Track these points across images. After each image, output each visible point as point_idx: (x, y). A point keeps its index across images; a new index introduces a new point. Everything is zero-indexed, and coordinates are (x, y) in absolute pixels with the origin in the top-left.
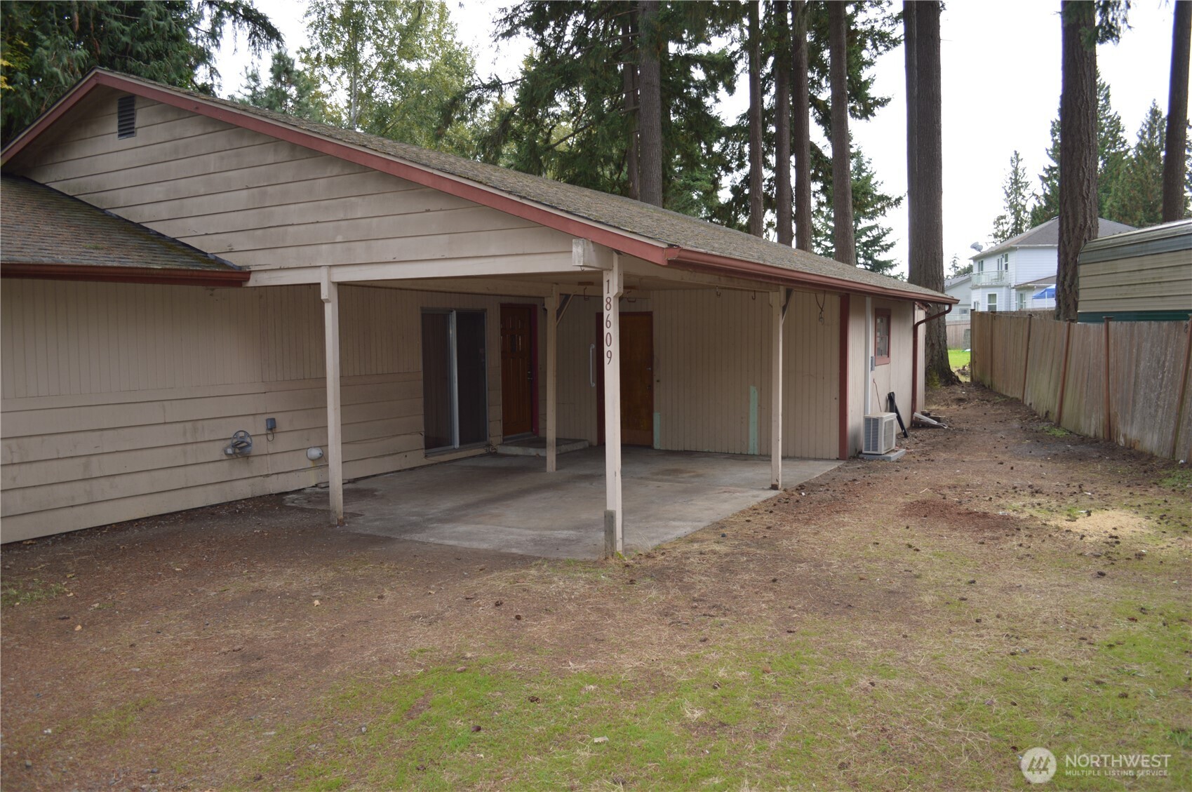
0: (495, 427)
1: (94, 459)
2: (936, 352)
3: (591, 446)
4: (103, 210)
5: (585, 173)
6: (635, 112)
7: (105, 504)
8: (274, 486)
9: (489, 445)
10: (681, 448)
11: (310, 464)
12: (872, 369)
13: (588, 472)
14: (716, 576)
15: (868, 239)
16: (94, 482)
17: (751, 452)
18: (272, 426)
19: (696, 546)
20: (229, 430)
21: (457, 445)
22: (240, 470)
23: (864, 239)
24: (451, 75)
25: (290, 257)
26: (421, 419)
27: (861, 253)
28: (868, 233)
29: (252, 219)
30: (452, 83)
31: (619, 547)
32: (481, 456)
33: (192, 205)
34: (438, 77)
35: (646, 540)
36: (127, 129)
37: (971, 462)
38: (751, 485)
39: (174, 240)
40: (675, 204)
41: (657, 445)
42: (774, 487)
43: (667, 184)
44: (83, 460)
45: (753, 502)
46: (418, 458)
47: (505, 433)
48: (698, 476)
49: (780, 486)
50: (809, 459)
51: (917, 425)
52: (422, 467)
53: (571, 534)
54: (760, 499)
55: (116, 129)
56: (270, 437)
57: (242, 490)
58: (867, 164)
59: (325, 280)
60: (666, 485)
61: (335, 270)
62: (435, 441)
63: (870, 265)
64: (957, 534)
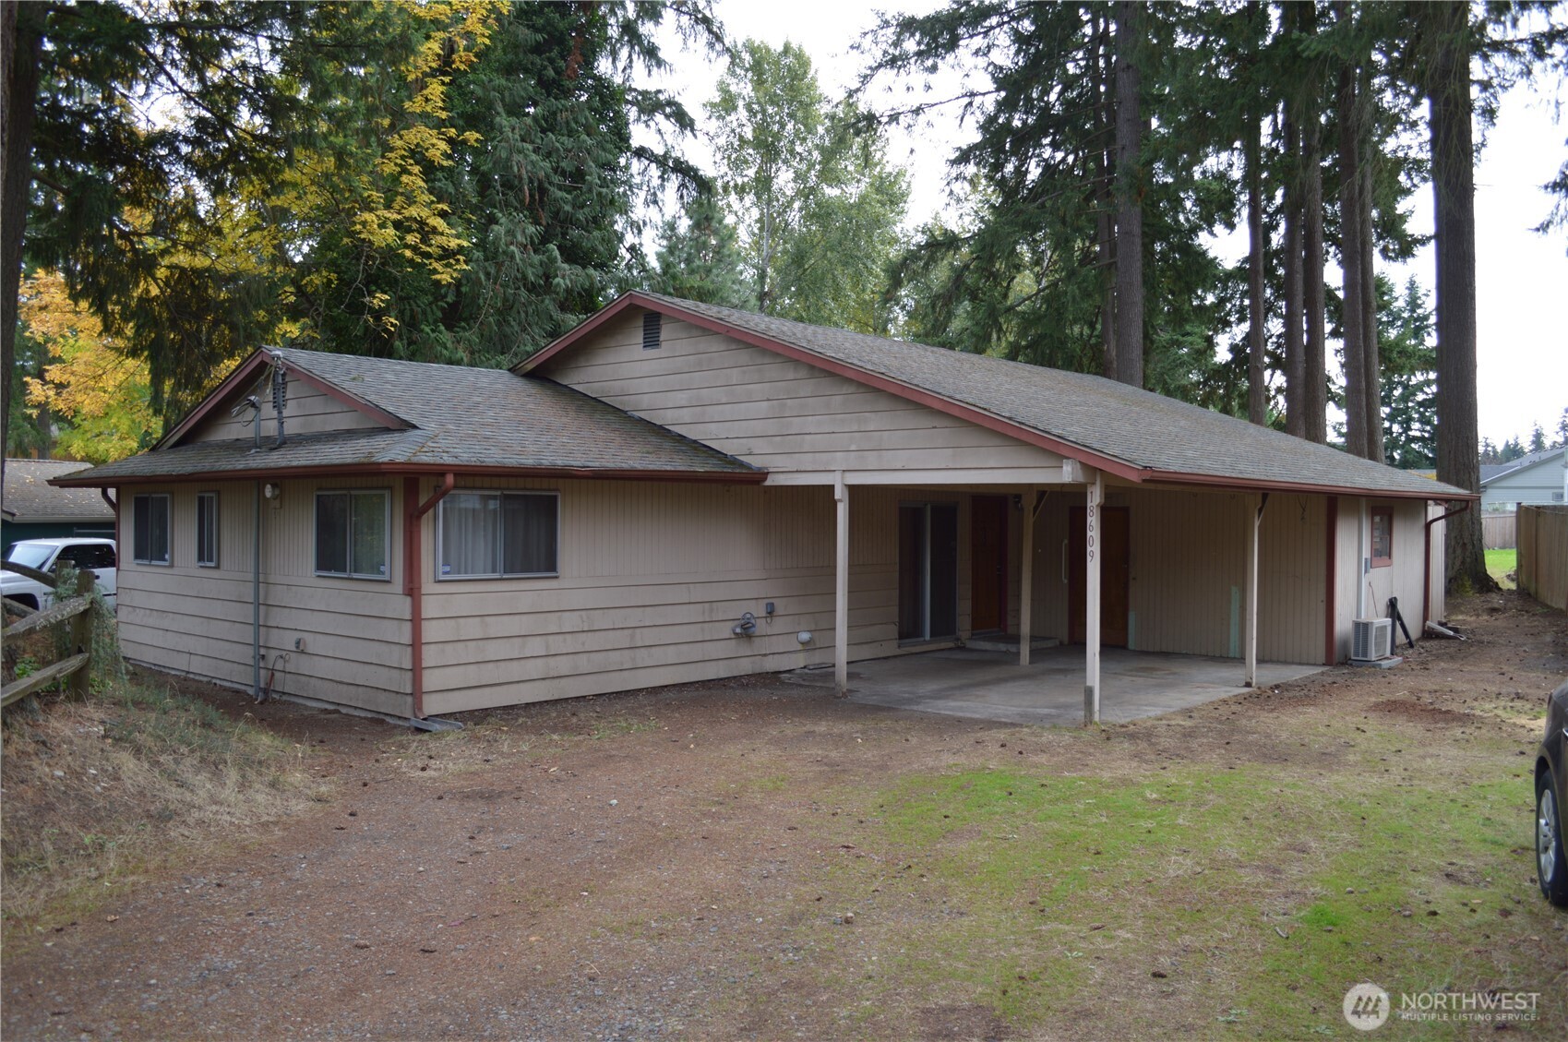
0: (964, 623)
1: (638, 631)
2: (1468, 553)
3: (1061, 643)
4: (625, 412)
5: (1051, 336)
6: (1110, 266)
7: (643, 671)
8: (771, 665)
9: (958, 639)
10: (1157, 649)
11: (800, 647)
12: (1366, 572)
13: (1062, 667)
14: (1178, 739)
15: (1425, 396)
16: (637, 650)
17: (1231, 655)
18: (771, 612)
19: (1164, 722)
20: (738, 611)
21: (928, 637)
22: (744, 649)
23: (1420, 397)
24: (883, 205)
25: (806, 461)
26: (896, 610)
27: (1416, 416)
28: (1426, 389)
29: (771, 427)
30: (884, 215)
31: (1096, 717)
32: (950, 649)
33: (714, 412)
34: (868, 208)
35: (1119, 716)
36: (652, 341)
37: (1470, 672)
38: (1226, 683)
39: (695, 441)
40: (1159, 365)
41: (1131, 645)
42: (1248, 685)
43: (1149, 345)
44: (630, 631)
45: (1224, 696)
46: (891, 648)
47: (974, 627)
48: (1175, 674)
49: (1254, 684)
50: (1293, 663)
51: (1428, 634)
52: (895, 657)
53: (1053, 711)
54: (1231, 694)
55: (641, 340)
56: (769, 620)
57: (745, 667)
58: (1423, 298)
59: (839, 483)
60: (1140, 681)
61: (847, 474)
62: (909, 630)
63: (1429, 432)
64: (1411, 724)
